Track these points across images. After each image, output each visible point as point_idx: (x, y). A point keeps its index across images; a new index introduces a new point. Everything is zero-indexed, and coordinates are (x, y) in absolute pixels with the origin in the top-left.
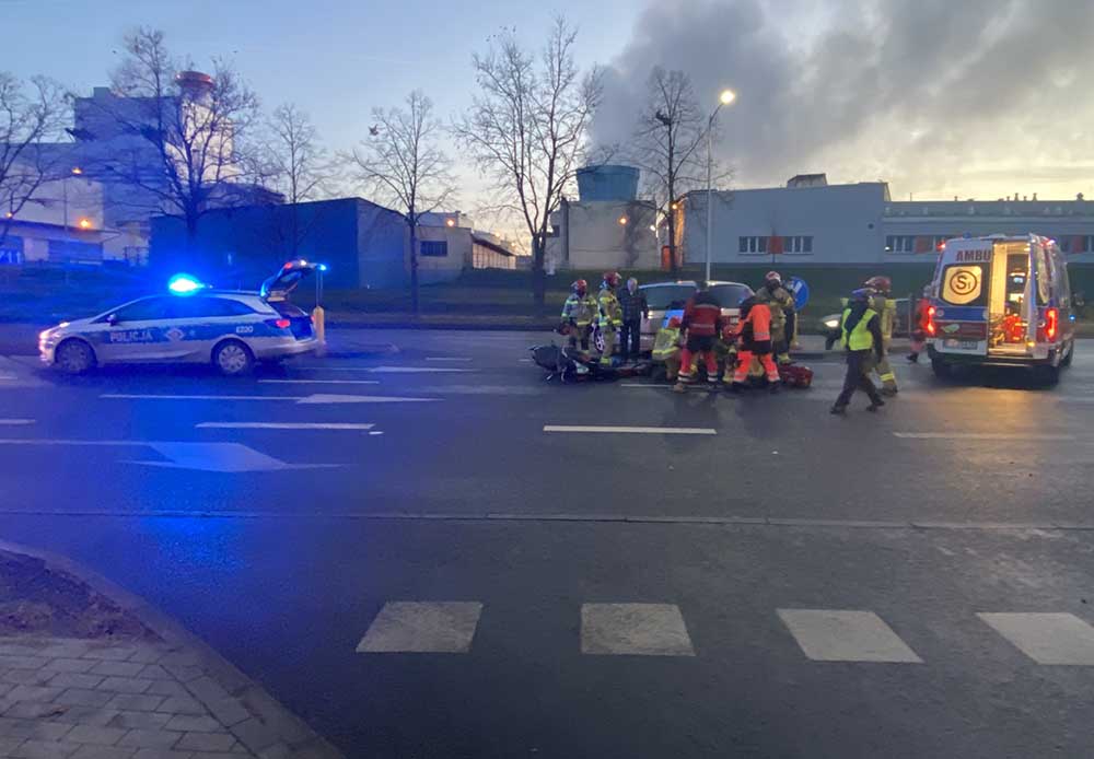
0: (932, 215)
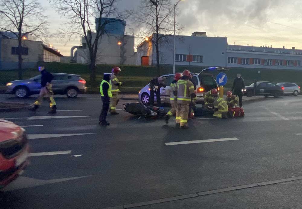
0: (241, 50)
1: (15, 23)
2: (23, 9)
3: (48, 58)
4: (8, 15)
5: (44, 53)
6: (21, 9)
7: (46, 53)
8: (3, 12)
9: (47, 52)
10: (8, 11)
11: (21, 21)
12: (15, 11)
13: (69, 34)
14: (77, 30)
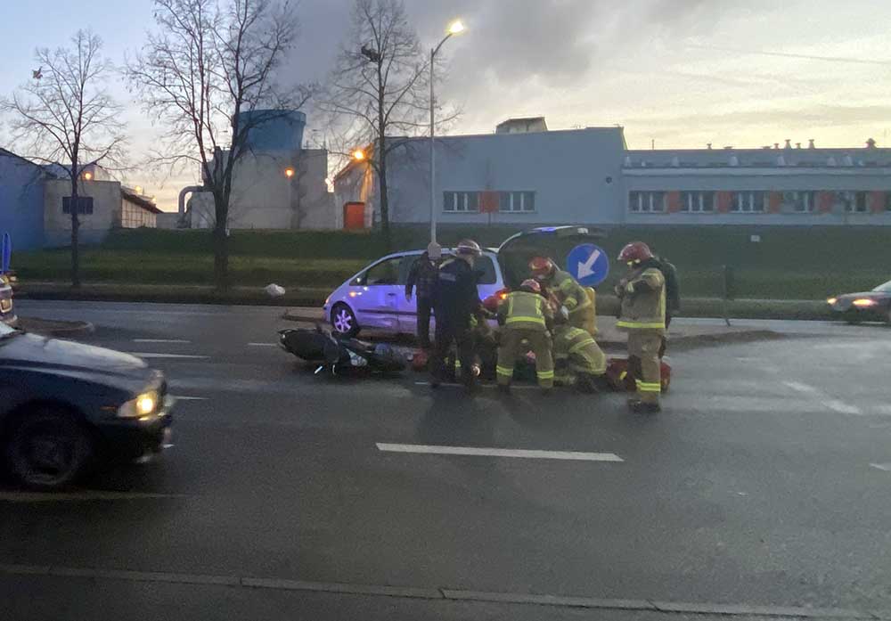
0: (682, 165)
1: (67, 146)
2: (81, 113)
3: (132, 218)
4: (53, 129)
5: (124, 209)
6: (75, 113)
7: (127, 207)
8: (44, 125)
9: (129, 204)
10: (53, 121)
11: (77, 140)
12: (65, 121)
13: (169, 161)
14: (187, 149)
